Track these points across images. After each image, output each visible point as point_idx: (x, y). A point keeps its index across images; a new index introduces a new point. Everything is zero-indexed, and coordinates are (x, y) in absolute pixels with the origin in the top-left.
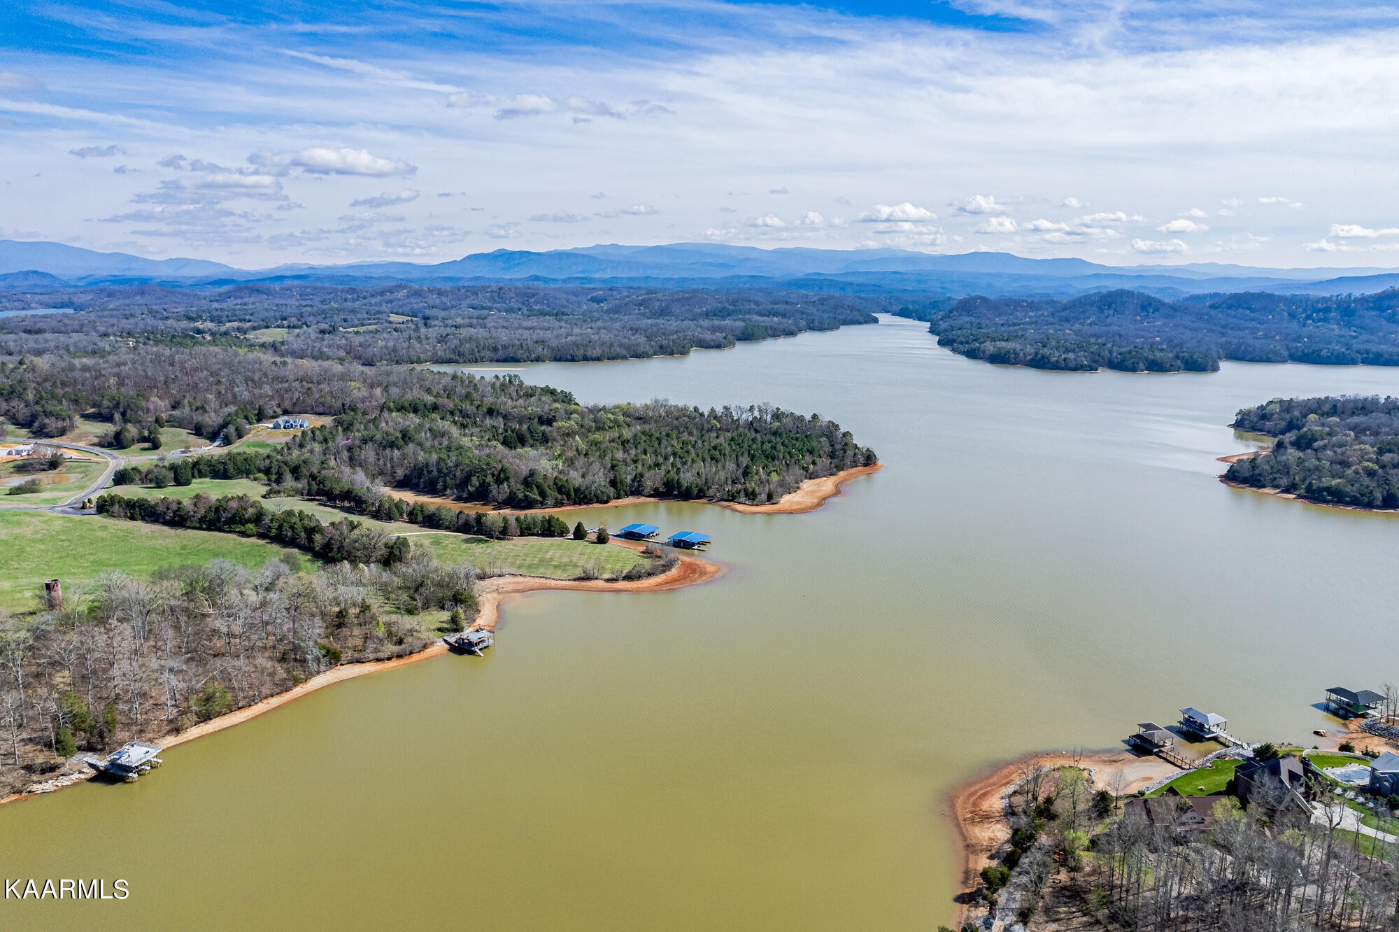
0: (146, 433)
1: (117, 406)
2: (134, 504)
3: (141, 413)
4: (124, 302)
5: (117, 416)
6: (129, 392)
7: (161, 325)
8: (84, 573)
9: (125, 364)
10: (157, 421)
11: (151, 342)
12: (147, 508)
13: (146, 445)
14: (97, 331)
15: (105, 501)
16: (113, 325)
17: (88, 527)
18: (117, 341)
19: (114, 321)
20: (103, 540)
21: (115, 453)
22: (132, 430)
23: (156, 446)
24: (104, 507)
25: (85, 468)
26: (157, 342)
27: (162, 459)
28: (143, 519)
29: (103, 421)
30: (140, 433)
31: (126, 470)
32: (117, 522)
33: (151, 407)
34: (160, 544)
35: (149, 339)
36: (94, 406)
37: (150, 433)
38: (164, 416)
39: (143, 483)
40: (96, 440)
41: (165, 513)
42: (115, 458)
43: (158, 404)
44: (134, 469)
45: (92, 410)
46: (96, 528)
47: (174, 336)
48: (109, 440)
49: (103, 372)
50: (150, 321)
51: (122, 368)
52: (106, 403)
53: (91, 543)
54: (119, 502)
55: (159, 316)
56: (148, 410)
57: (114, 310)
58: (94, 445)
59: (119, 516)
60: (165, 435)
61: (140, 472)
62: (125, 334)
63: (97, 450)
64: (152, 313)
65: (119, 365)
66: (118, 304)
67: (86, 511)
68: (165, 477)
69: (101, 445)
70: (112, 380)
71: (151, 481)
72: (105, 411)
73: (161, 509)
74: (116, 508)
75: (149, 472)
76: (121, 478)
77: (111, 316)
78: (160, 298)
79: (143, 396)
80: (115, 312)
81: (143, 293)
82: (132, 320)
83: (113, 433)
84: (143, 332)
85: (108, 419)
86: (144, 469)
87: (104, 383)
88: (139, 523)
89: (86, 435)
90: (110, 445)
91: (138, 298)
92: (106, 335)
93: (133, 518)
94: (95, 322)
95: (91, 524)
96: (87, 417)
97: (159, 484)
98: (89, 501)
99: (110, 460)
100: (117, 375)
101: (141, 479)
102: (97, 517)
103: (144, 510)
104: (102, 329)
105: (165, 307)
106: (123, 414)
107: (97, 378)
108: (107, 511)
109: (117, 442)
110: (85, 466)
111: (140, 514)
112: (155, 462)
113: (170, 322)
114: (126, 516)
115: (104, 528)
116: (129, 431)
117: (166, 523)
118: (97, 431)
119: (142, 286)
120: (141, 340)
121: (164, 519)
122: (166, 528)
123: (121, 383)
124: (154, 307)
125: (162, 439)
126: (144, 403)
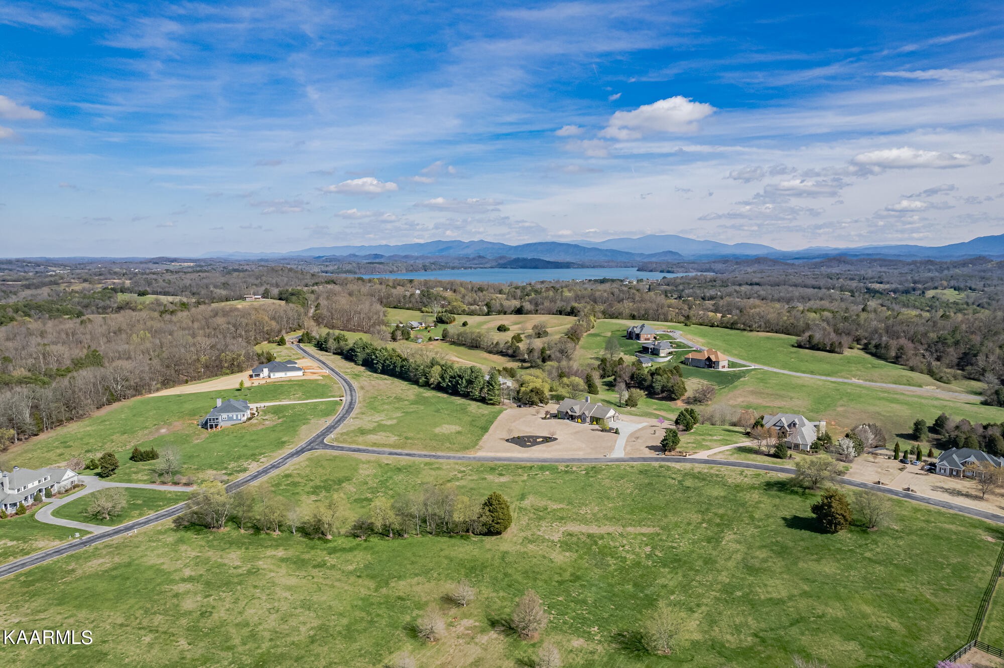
78: (771, 266)
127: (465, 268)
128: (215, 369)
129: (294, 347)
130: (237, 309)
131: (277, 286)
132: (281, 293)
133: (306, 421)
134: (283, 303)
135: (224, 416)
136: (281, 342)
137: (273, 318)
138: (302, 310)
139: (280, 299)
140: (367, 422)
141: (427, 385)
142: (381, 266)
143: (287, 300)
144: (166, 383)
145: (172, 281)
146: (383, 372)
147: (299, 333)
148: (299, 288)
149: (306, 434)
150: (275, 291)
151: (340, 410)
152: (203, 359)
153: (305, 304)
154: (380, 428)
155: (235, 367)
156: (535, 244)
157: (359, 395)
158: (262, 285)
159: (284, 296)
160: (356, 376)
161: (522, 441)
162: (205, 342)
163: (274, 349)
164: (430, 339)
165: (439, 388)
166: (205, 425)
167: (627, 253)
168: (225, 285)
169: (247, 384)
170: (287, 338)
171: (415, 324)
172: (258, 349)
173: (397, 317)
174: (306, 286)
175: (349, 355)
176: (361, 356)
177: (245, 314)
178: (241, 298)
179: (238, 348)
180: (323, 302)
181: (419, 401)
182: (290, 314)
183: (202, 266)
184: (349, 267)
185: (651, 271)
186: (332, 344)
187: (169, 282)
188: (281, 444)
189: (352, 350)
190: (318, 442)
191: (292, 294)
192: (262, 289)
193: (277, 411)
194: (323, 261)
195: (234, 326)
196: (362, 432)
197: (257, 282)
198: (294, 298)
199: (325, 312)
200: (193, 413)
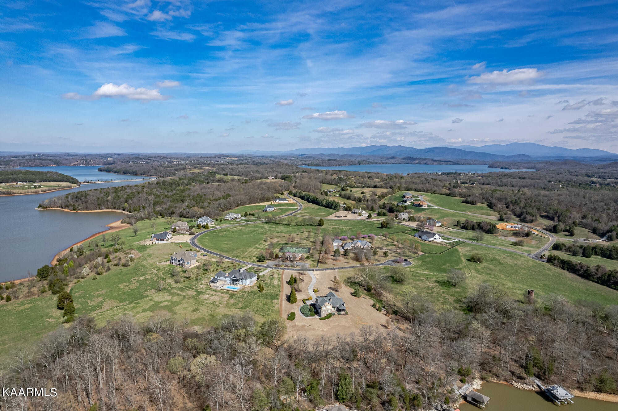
0: (568, 228)
1: (556, 214)
2: (565, 262)
3: (566, 218)
4: (557, 167)
5: (556, 218)
6: (562, 208)
7: (574, 178)
8: (540, 289)
9: (562, 195)
10: (574, 223)
11: (570, 186)
12: (571, 266)
13: (567, 233)
14: (546, 179)
15: (552, 257)
16: (553, 177)
17: (543, 267)
18: (555, 184)
19: (554, 175)
20: (549, 275)
21: (552, 234)
22: (562, 226)
23: (572, 235)
24: (550, 260)
25: (540, 240)
26: (573, 186)
27: (576, 242)
28: (568, 270)
29: (548, 219)
30: (565, 227)
31: (559, 244)
32: (556, 268)
33: (572, 216)
34: (575, 285)
35: (569, 184)
36: (546, 212)
37: (570, 228)
38: (577, 221)
39: (566, 251)
40: (545, 227)
41: (580, 270)
42: (552, 237)
43: (576, 216)
44: (563, 244)
45: (545, 214)
46: (546, 269)
47: (580, 184)
48: (550, 228)
49: (552, 198)
50: (569, 176)
51: (561, 197)
52: (551, 212)
53: (544, 275)
54: (558, 259)
55: (573, 174)
56: (570, 217)
57: (553, 171)
58: (544, 229)
59: (557, 266)
60: (577, 230)
61: (565, 246)
62: (557, 182)
63: (545, 232)
64: (570, 173)
65: (559, 195)
66: (555, 168)
67: (542, 260)
68: (578, 251)
69: (546, 230)
70: (556, 202)
71: (570, 251)
72: (550, 215)
73: (578, 268)
74: (556, 262)
75: (569, 248)
76: (556, 247)
77: (552, 173)
78: (574, 166)
79: (569, 211)
80: (553, 172)
81: (566, 164)
82: (561, 175)
83: (553, 226)
84: (566, 181)
85: (552, 219)
86: (567, 245)
87: (552, 202)
88: (566, 272)
89: (541, 224)
90: (550, 231)
91: (563, 166)
92: (550, 181)
93: (563, 268)
94: (546, 176)
95: (544, 266)
96: (542, 216)
97: (575, 254)
98: (544, 255)
99: (550, 237)
100: (558, 200)
101: (565, 250)
102: (547, 264)
103: (569, 266)
104: (548, 179)
105: (576, 170)
106: (559, 217)
107: (549, 200)
108: (552, 262)
109: (554, 230)
110: (540, 238)
111: (567, 267)
112: (572, 243)
113: (579, 177)
114: (560, 267)
115: (549, 270)
116: (560, 226)
117: (579, 275)
118: (546, 223)
119: (565, 161)
120: (565, 184)
121: (579, 272)
122: (579, 278)
123: (559, 204)
124: (571, 170)
125: (575, 232)
126: (568, 214)
127: (383, 163)
128: (263, 200)
129: (286, 195)
130: (267, 182)
131: (280, 173)
132: (282, 177)
133: (288, 211)
134: (283, 180)
135: (268, 209)
136: (282, 194)
137: (279, 186)
138: (290, 183)
139: (282, 179)
140: (303, 212)
141: (322, 206)
142: (334, 162)
143: (284, 179)
144: (250, 203)
145: (234, 169)
146: (311, 203)
147: (288, 192)
148: (290, 174)
149: (288, 213)
150: (280, 175)
151: (297, 210)
152: (259, 197)
153: (291, 181)
154: (306, 213)
155: (269, 200)
156: (433, 148)
157: (303, 207)
158: (273, 172)
159: (283, 178)
160: (303, 203)
161: (338, 217)
162: (260, 192)
163: (281, 196)
164: (335, 196)
165: (325, 206)
166: (264, 211)
167: (494, 155)
168: (257, 172)
169: (273, 203)
170: (284, 193)
171: (331, 190)
172: (275, 195)
173: (325, 187)
174: (293, 173)
175: (302, 198)
176: (306, 198)
177: (271, 184)
178: (267, 178)
179: (269, 194)
180: (298, 181)
181: (319, 209)
182: (286, 185)
183: (244, 160)
184: (317, 162)
185: (496, 168)
186: (298, 194)
187: (232, 169)
188: (282, 214)
189: (304, 196)
190: (291, 214)
191: (287, 177)
192: (275, 174)
193: (281, 209)
194: (305, 158)
195: (268, 187)
196: (301, 213)
197: (271, 170)
198: (287, 179)
199: (297, 184)
200: (260, 209)
